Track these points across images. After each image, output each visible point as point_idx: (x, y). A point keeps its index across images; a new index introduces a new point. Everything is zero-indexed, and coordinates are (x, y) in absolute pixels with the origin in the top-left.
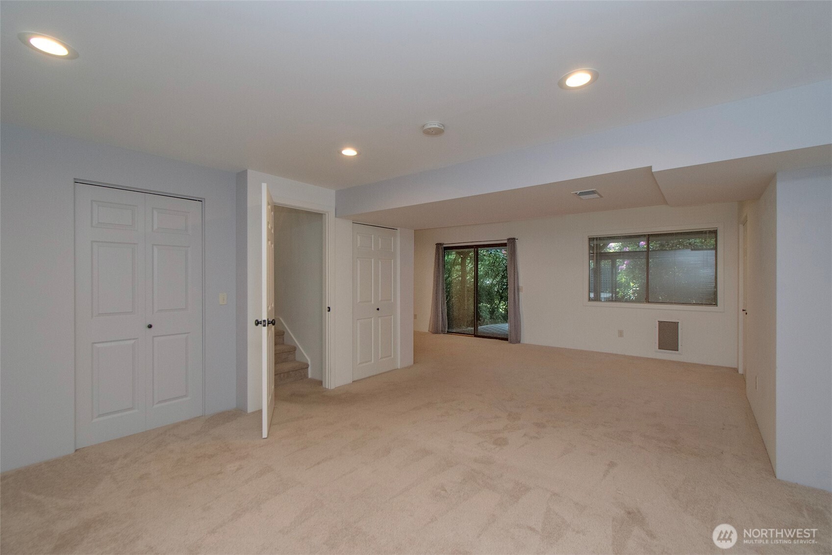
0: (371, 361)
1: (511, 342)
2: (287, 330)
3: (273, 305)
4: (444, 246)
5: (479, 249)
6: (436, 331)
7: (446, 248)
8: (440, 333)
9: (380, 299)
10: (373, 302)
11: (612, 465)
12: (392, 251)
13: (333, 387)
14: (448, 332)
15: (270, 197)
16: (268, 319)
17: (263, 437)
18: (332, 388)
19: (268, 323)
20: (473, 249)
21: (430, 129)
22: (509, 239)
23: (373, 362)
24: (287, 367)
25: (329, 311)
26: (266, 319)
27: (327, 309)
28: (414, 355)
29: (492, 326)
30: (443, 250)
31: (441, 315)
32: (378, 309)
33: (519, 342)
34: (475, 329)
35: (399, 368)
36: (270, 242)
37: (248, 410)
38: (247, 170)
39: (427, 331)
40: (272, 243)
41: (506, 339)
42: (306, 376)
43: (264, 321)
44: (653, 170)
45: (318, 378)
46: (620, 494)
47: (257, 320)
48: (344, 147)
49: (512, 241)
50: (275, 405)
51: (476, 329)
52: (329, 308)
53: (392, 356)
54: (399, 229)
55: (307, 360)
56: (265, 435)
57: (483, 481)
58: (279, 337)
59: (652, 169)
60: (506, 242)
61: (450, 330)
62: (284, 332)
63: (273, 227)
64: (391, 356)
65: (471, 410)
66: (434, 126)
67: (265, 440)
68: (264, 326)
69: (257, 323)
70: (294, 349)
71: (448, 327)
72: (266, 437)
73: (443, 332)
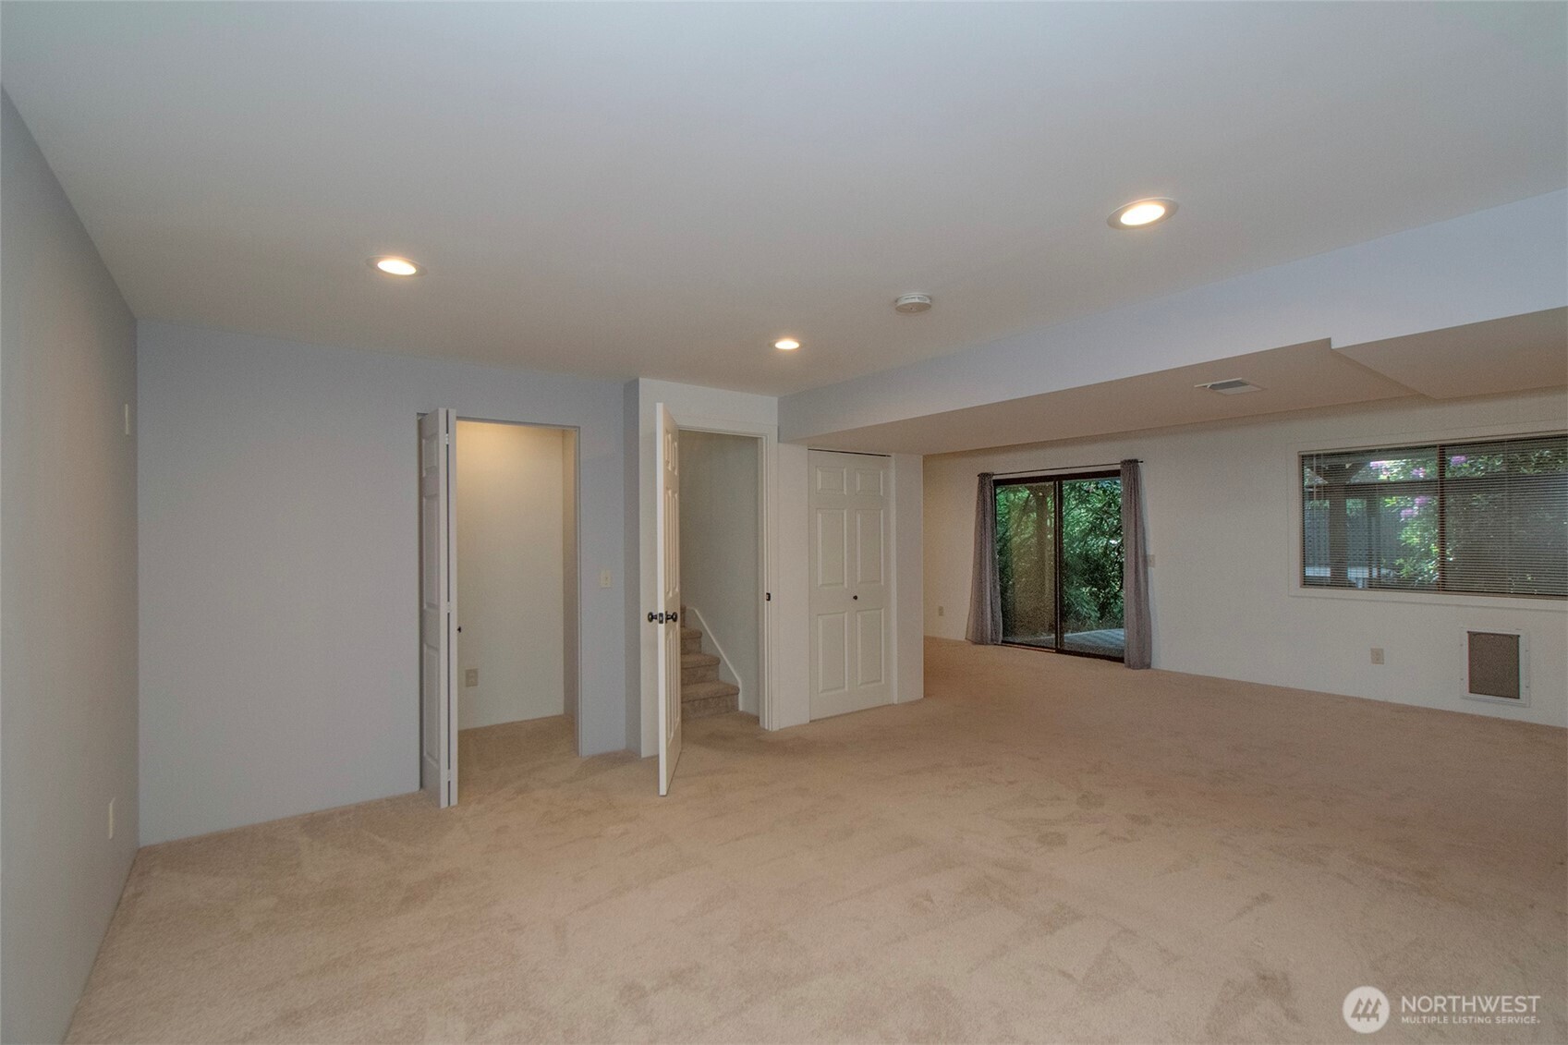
0: (844, 687)
1: (1129, 666)
2: (706, 631)
3: (677, 590)
4: (994, 478)
5: (1064, 482)
6: (979, 639)
7: (998, 483)
8: (987, 644)
9: (859, 580)
10: (846, 585)
11: (1264, 898)
12: (882, 494)
13: (775, 728)
14: (1003, 642)
15: (669, 417)
16: (666, 612)
17: (661, 794)
18: (774, 730)
19: (667, 619)
20: (1052, 483)
21: (906, 305)
22: (1124, 463)
23: (846, 689)
24: (703, 690)
25: (769, 599)
26: (664, 613)
27: (766, 597)
28: (925, 682)
29: (1102, 634)
30: (992, 485)
31: (989, 609)
32: (856, 598)
33: (1149, 666)
34: (1057, 637)
35: (896, 702)
36: (670, 492)
37: (642, 751)
38: (637, 381)
39: (963, 639)
40: (674, 493)
41: (1121, 660)
42: (735, 707)
43: (661, 615)
44: (1335, 346)
45: (752, 711)
46: (1259, 946)
47: (651, 614)
48: (779, 337)
49: (1132, 465)
50: (682, 749)
51: (1059, 639)
52: (768, 594)
53: (883, 682)
54: (893, 455)
55: (737, 683)
56: (663, 791)
57: (1000, 896)
58: (690, 642)
59: (1332, 343)
60: (1118, 467)
61: (1010, 639)
62: (701, 634)
63: (677, 466)
64: (880, 681)
65: (1011, 783)
66: (913, 301)
67: (664, 798)
68: (661, 622)
69: (652, 617)
70: (715, 662)
71: (1003, 633)
72: (665, 794)
73: (994, 642)
